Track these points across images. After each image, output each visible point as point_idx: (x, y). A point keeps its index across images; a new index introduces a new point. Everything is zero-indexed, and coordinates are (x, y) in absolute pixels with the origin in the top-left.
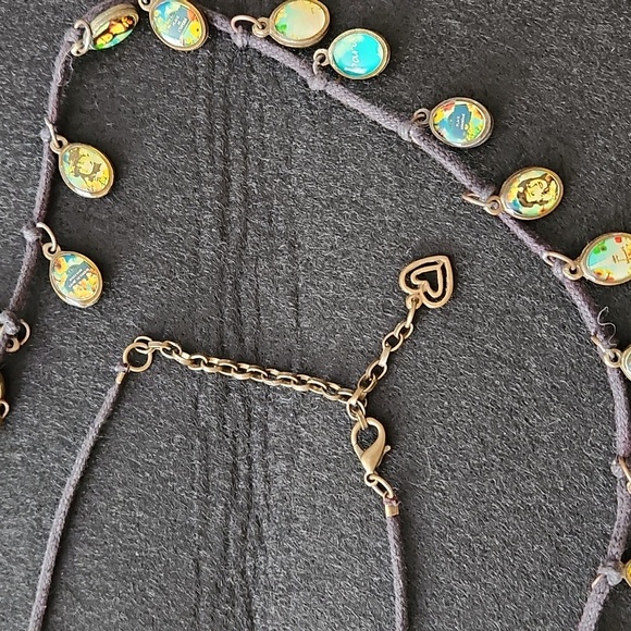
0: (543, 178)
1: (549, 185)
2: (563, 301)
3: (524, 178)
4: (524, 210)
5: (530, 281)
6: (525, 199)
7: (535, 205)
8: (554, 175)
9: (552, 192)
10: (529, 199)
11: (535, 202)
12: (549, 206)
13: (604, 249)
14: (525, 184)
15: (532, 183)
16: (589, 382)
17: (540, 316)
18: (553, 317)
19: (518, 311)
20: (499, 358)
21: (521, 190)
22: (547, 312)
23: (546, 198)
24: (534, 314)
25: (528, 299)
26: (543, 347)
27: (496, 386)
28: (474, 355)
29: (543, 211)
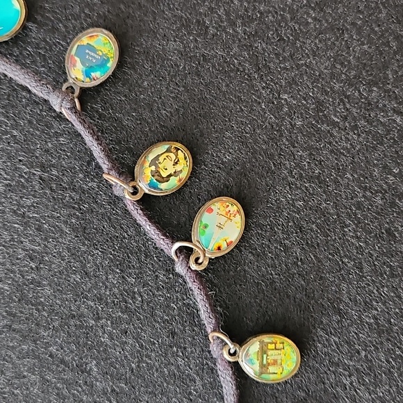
0: (168, 151)
1: (177, 156)
2: (126, 307)
3: (151, 157)
4: (163, 186)
5: (96, 286)
6: (160, 176)
7: (171, 178)
8: (179, 145)
9: (182, 161)
10: (164, 174)
11: (170, 176)
12: (184, 175)
13: (206, 227)
14: (155, 162)
15: (161, 159)
16: (147, 386)
17: (104, 321)
18: (116, 322)
19: (82, 315)
20: (62, 361)
21: (153, 168)
22: (109, 317)
23: (178, 168)
24: (99, 318)
25: (92, 304)
26: (105, 351)
27: (58, 389)
28: (38, 357)
29: (180, 180)
